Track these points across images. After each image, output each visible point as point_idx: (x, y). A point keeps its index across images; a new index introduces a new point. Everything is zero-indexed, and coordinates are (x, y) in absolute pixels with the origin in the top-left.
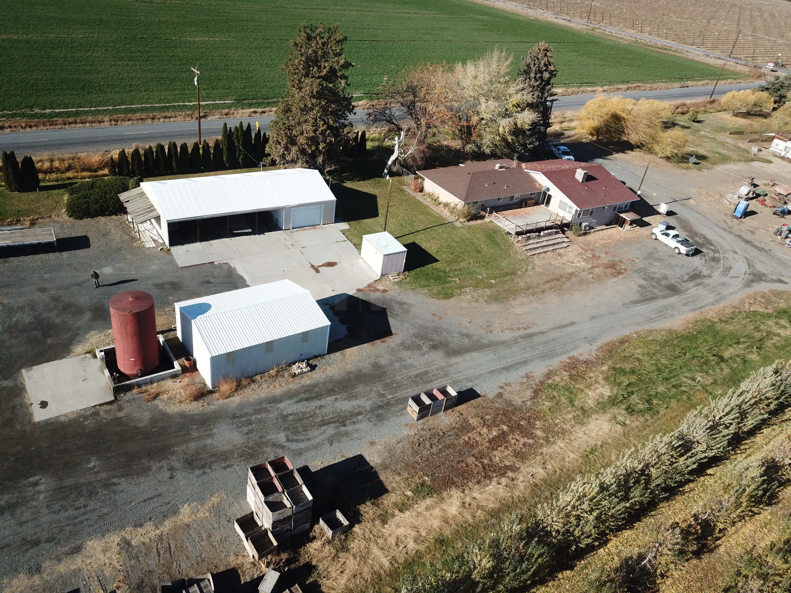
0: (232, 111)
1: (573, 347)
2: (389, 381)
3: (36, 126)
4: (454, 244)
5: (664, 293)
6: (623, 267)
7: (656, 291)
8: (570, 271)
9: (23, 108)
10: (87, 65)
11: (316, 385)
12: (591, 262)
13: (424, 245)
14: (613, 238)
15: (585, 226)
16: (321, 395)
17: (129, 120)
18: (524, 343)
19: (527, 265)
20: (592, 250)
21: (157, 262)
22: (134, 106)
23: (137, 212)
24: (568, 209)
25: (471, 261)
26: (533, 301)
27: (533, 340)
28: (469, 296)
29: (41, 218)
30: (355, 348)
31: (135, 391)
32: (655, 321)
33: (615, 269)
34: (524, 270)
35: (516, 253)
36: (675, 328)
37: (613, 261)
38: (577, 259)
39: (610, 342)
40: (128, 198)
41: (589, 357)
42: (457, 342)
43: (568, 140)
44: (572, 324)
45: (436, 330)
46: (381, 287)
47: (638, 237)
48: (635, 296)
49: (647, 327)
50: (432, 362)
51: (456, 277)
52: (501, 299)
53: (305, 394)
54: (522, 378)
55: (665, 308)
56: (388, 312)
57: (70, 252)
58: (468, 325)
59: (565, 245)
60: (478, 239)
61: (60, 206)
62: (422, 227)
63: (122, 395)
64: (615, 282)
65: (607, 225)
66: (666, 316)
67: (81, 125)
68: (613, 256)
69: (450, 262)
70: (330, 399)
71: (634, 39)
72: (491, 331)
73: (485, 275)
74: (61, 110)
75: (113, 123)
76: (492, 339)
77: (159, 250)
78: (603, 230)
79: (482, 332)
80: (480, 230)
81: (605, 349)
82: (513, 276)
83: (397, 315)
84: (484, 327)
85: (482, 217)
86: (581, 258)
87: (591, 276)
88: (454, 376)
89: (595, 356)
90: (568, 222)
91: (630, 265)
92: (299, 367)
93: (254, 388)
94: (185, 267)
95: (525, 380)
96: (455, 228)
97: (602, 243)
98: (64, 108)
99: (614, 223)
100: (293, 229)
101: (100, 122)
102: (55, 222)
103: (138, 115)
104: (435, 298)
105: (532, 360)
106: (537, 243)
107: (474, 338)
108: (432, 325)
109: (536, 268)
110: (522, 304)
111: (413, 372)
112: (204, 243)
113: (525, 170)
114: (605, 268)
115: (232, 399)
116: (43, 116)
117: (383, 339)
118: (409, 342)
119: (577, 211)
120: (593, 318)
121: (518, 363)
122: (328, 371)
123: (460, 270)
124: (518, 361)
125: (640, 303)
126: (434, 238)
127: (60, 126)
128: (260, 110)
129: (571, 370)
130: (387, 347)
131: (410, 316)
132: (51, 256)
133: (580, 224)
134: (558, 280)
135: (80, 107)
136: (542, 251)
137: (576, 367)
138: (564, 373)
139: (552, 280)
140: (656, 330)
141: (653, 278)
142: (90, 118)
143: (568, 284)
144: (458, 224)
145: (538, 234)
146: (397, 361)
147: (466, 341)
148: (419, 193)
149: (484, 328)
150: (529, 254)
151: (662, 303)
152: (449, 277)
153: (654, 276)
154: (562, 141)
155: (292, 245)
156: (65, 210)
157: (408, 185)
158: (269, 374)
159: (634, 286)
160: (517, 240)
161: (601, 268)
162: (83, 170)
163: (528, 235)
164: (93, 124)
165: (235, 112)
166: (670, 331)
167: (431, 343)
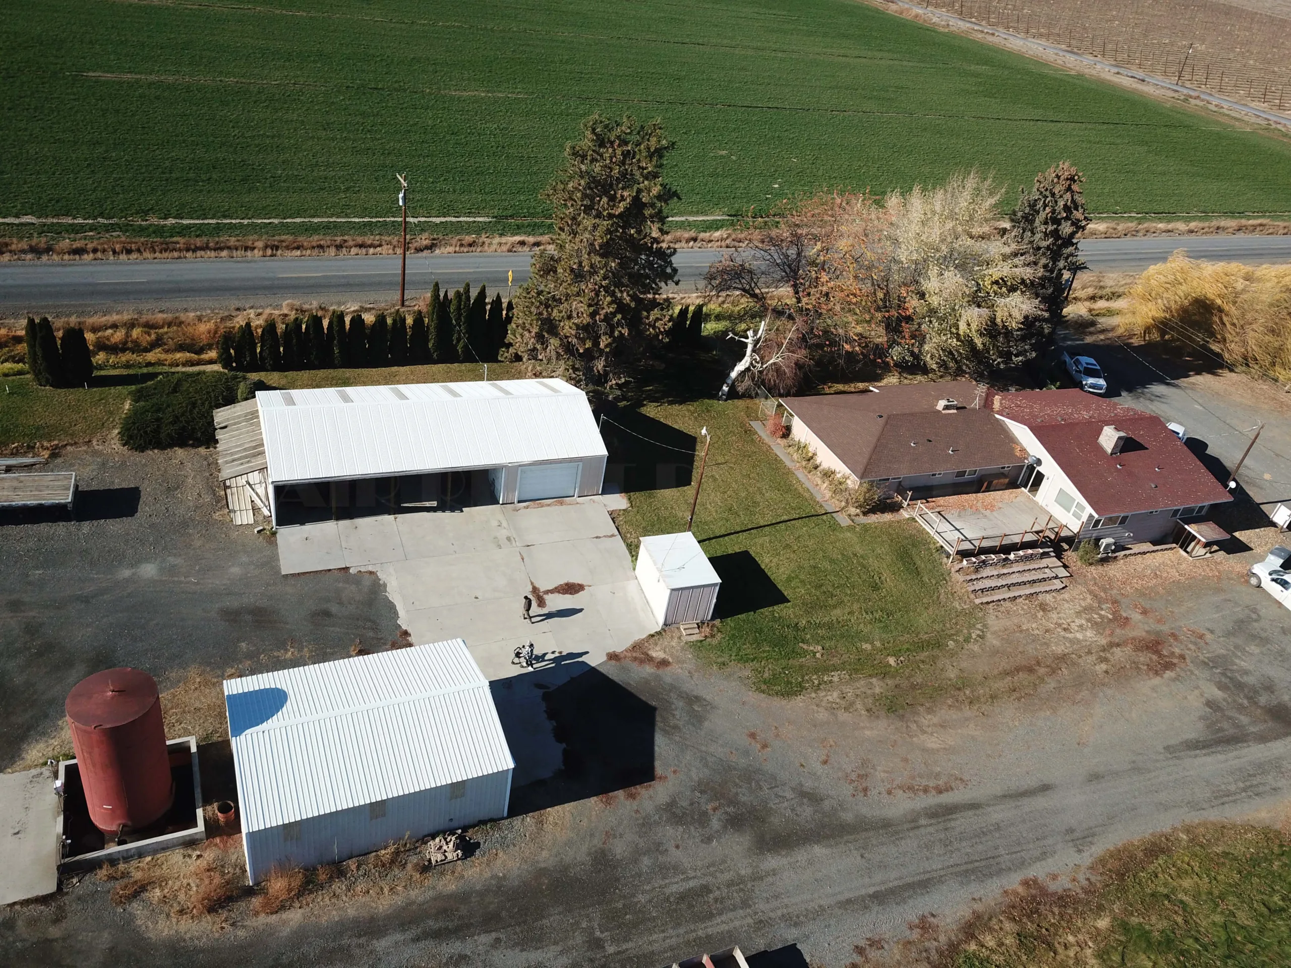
0: (483, 238)
1: (1037, 853)
2: (620, 905)
3: (139, 251)
4: (827, 565)
5: (1262, 727)
6: (1177, 651)
7: (1244, 720)
8: (1059, 649)
9: (132, 215)
10: (268, 137)
11: (463, 897)
12: (1108, 632)
13: (766, 561)
14: (1165, 575)
15: (1108, 545)
16: (468, 926)
17: (298, 248)
18: (931, 829)
19: (971, 626)
20: (1115, 602)
21: (245, 559)
22: (316, 220)
23: (232, 454)
24: (1074, 508)
25: (856, 606)
26: (967, 719)
27: (953, 824)
28: (835, 694)
29: (72, 445)
30: (568, 806)
31: (102, 873)
32: (1235, 801)
33: (1158, 652)
34: (961, 639)
35: (952, 595)
36: (1278, 826)
37: (1158, 633)
38: (1078, 622)
39: (1125, 849)
40: (228, 420)
41: (1070, 886)
42: (788, 813)
43: (1102, 337)
44: (1045, 788)
45: (750, 776)
46: (657, 653)
47: (1219, 578)
48: (1193, 731)
49: (1214, 815)
50: (724, 861)
51: (818, 643)
52: (903, 708)
53: (436, 920)
54: (911, 928)
55: (1261, 768)
56: (658, 718)
57: (95, 523)
58: (819, 769)
59: (1058, 584)
60: (878, 557)
61: (114, 420)
62: (769, 518)
63: (75, 880)
64: (1154, 689)
65: (1155, 543)
66: (1261, 789)
67: (213, 254)
68: (1159, 621)
69: (811, 607)
70: (485, 939)
71: (1264, 123)
72: (865, 790)
73: (878, 644)
74: (192, 222)
75: (269, 252)
76: (865, 811)
77: (256, 531)
78: (1144, 553)
79: (847, 790)
80: (885, 538)
81: (1109, 866)
82: (936, 652)
83: (676, 727)
84: (854, 776)
85: (895, 508)
86: (1088, 620)
87: (1104, 666)
88: (761, 906)
89: (1085, 883)
90: (1071, 534)
91: (1191, 646)
92: (441, 847)
93: (338, 891)
94: (293, 575)
95: (915, 935)
96: (835, 527)
97: (1138, 587)
98: (198, 218)
99: (1171, 540)
100: (519, 502)
101: (246, 248)
102: (96, 453)
103: (315, 239)
104: (763, 692)
105: (941, 880)
106: (999, 576)
107: (827, 805)
108: (743, 762)
109: (989, 635)
110: (943, 726)
111: (676, 887)
112: (344, 523)
113: (997, 416)
114: (1137, 649)
115: (285, 915)
116: (159, 231)
117: (633, 790)
118: (685, 804)
119: (1091, 516)
120: (1095, 777)
121: (911, 886)
122: (499, 862)
123: (830, 626)
124: (909, 880)
125: (1204, 747)
126: (788, 546)
127: (176, 254)
128: (531, 239)
129: (1025, 920)
130: (637, 811)
131: (703, 733)
132: (60, 529)
133: (1098, 540)
134: (1030, 670)
135: (225, 217)
136: (1006, 596)
137: (1037, 911)
138: (1008, 926)
139: (1018, 670)
140: (1234, 826)
141: (1240, 686)
142: (233, 241)
143: (1051, 684)
144: (843, 520)
145: (1004, 557)
146: (647, 852)
147: (807, 811)
148: (779, 440)
149: (852, 781)
150: (978, 601)
151: (1255, 752)
152: (803, 642)
153: (1245, 679)
154: (1089, 340)
155: (509, 539)
156: (116, 431)
157: (763, 420)
158: (377, 856)
159: (1195, 702)
160: (957, 567)
161: (1128, 649)
162: (181, 348)
163: (983, 557)
164: (235, 253)
165: (487, 241)
166: (1268, 834)
167: (731, 810)
